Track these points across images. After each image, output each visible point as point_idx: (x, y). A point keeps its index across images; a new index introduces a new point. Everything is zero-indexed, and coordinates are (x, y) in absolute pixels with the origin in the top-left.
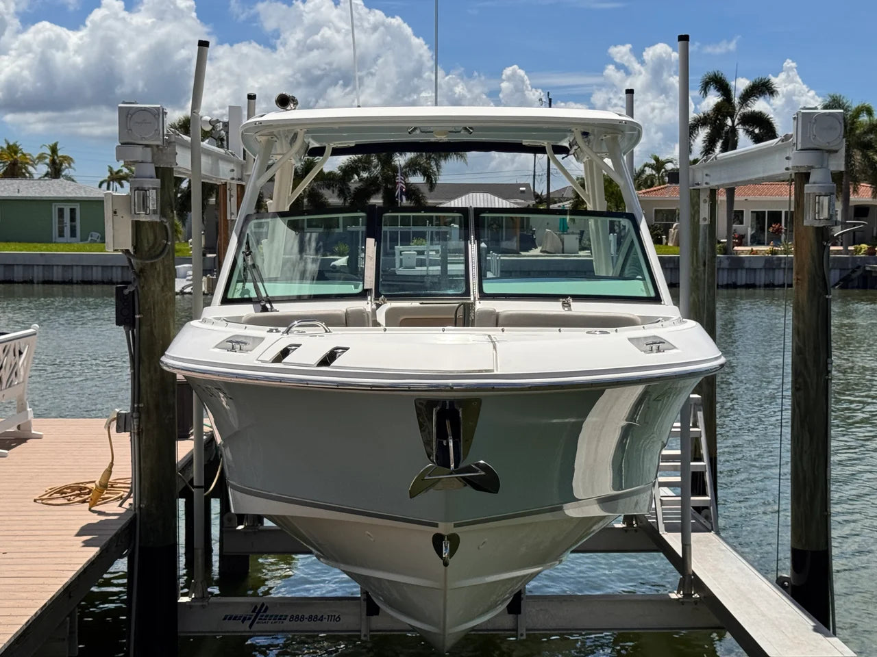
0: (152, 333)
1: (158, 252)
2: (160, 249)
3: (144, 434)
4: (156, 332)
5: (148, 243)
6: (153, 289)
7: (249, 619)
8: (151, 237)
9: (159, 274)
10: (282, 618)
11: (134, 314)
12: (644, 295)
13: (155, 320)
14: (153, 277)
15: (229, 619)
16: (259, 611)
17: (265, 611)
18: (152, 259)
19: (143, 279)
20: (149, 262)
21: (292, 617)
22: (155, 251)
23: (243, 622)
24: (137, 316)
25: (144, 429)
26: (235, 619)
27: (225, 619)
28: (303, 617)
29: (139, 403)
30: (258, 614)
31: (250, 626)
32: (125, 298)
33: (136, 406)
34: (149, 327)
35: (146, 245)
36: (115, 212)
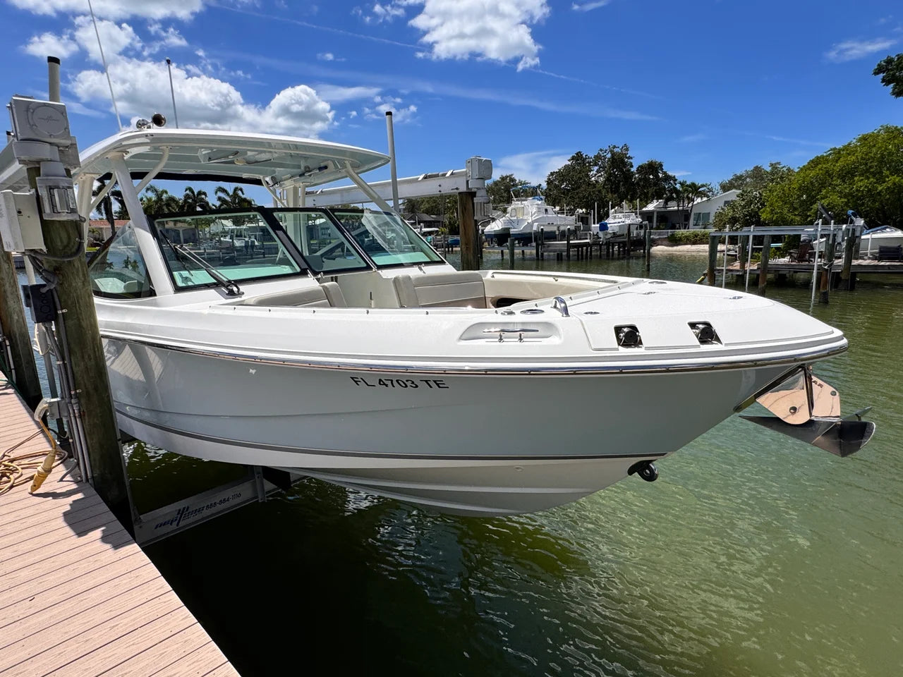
0: (80, 326)
1: (74, 250)
2: (76, 247)
3: (86, 417)
4: (84, 324)
5: (62, 242)
6: (74, 285)
7: (176, 520)
8: (64, 236)
9: (78, 270)
10: (200, 510)
11: (56, 310)
12: (429, 260)
13: (81, 313)
14: (73, 273)
15: (160, 526)
16: (183, 512)
17: (187, 511)
18: (69, 257)
19: (61, 277)
20: (66, 260)
21: (207, 506)
22: (71, 250)
23: (171, 524)
24: (60, 312)
25: (85, 411)
26: (164, 524)
27: (156, 528)
28: (215, 503)
29: (75, 390)
30: (182, 514)
31: (178, 525)
32: (43, 296)
33: (73, 393)
34: (76, 321)
35: (59, 244)
36: (19, 212)
